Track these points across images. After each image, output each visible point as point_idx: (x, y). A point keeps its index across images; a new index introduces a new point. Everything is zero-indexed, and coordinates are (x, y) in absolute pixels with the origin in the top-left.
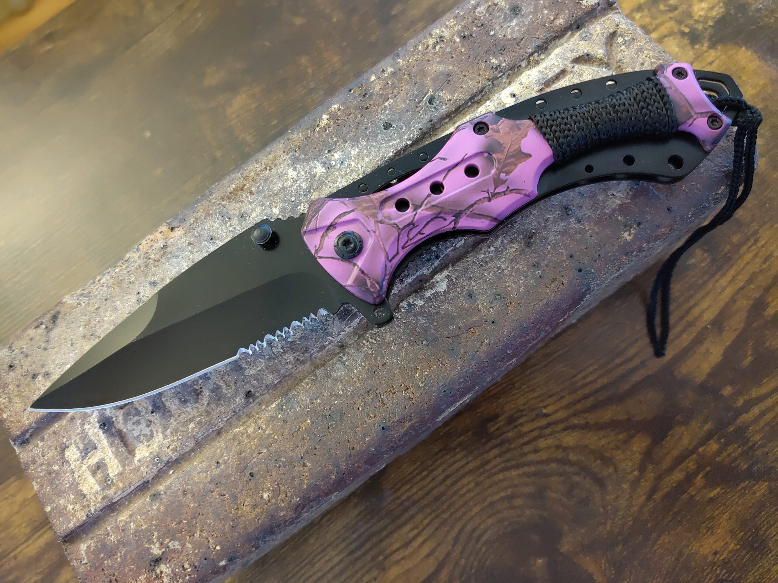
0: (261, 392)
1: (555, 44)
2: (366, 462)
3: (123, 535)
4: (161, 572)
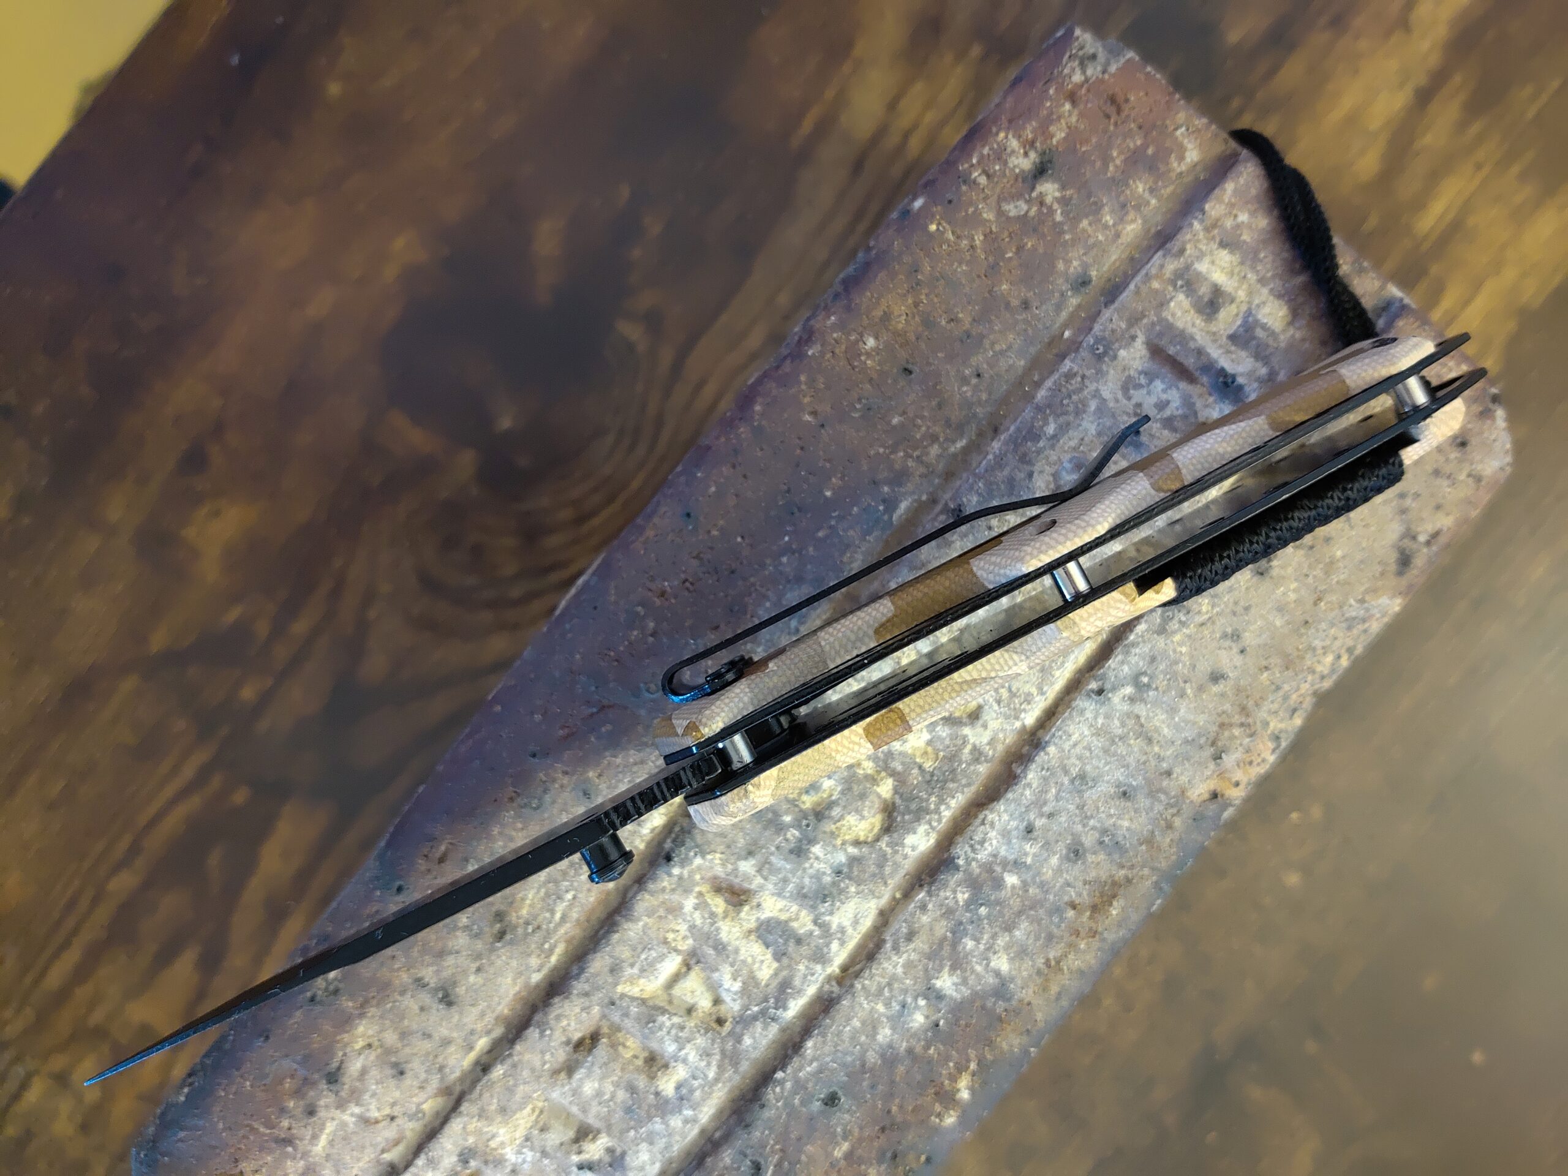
2: (707, 448)
3: (1122, 198)
4: (1026, 154)
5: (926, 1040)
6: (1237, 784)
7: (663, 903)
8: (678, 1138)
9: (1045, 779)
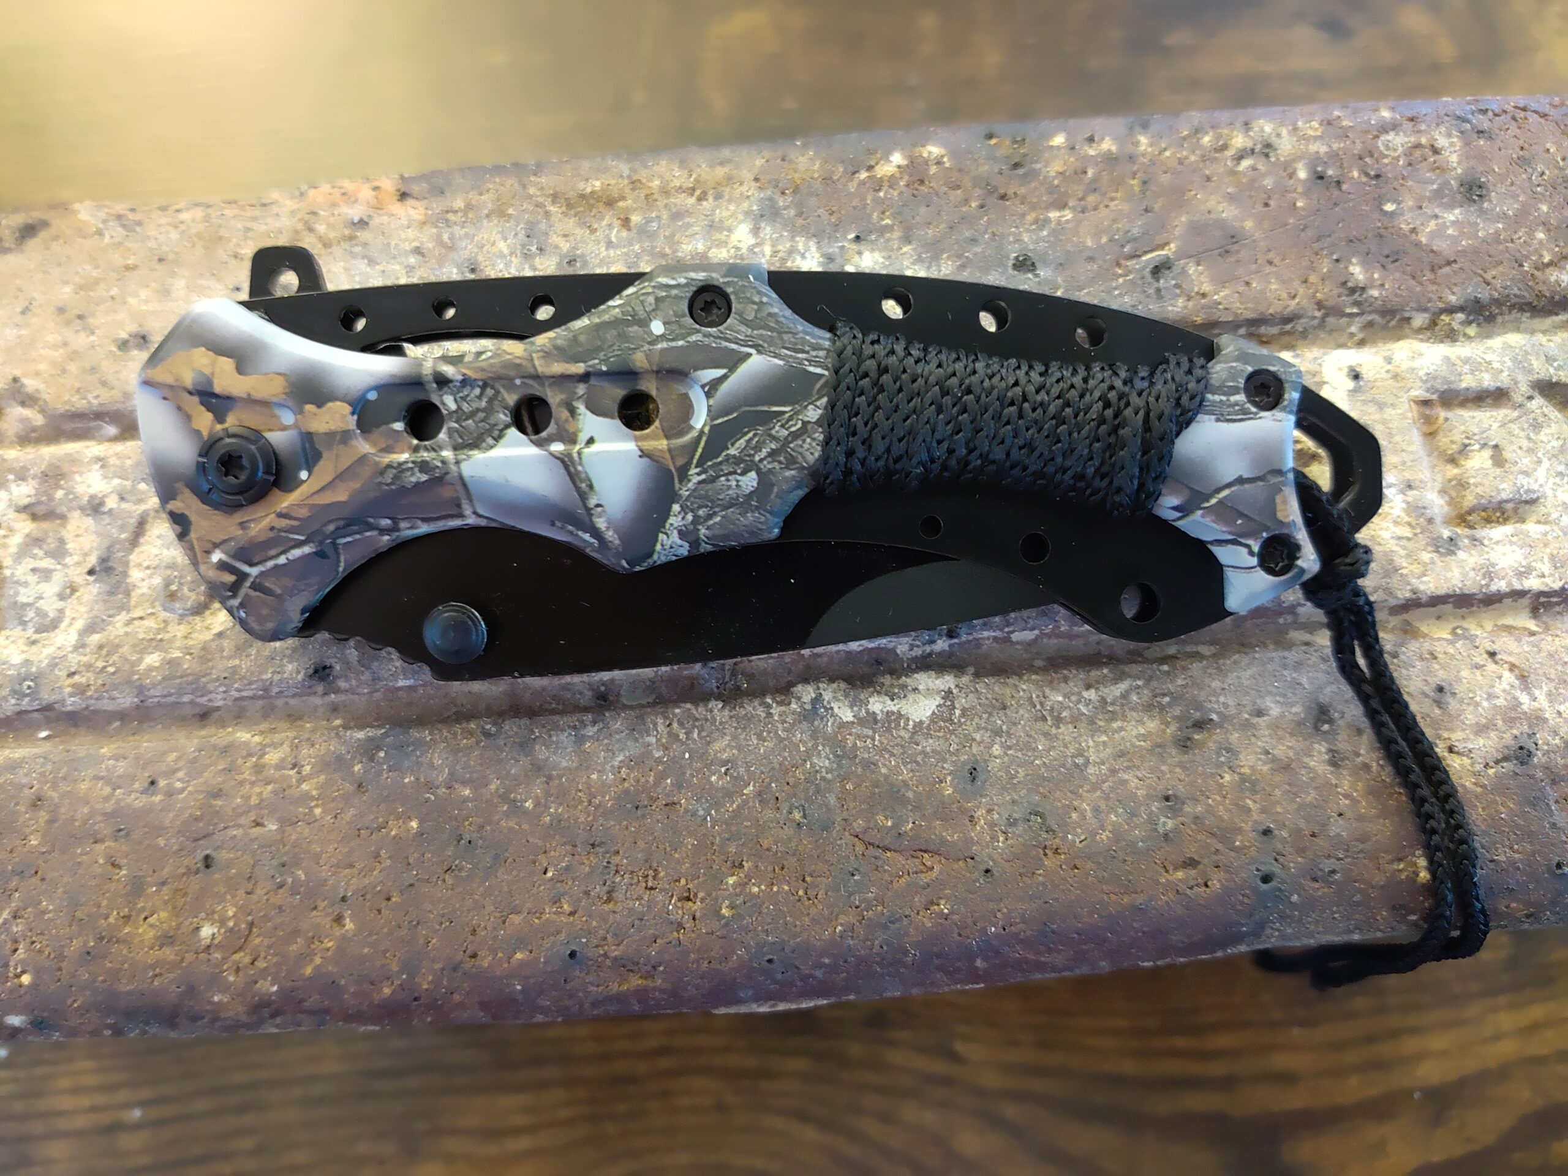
0: (354, 682)
1: (1518, 321)
2: (483, 1005)
6: (376, 189)
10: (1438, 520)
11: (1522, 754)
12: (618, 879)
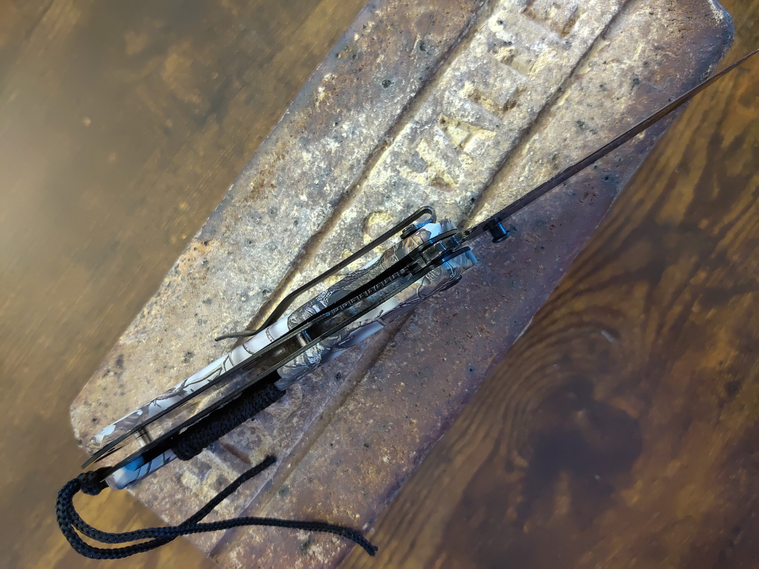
0: (348, 370)
2: (462, 403)
3: (266, 533)
4: (314, 553)
5: (341, 116)
6: (195, 249)
7: (474, 178)
8: (462, 60)
9: (289, 248)
10: (558, 40)
11: (636, 82)
12: (462, 343)
